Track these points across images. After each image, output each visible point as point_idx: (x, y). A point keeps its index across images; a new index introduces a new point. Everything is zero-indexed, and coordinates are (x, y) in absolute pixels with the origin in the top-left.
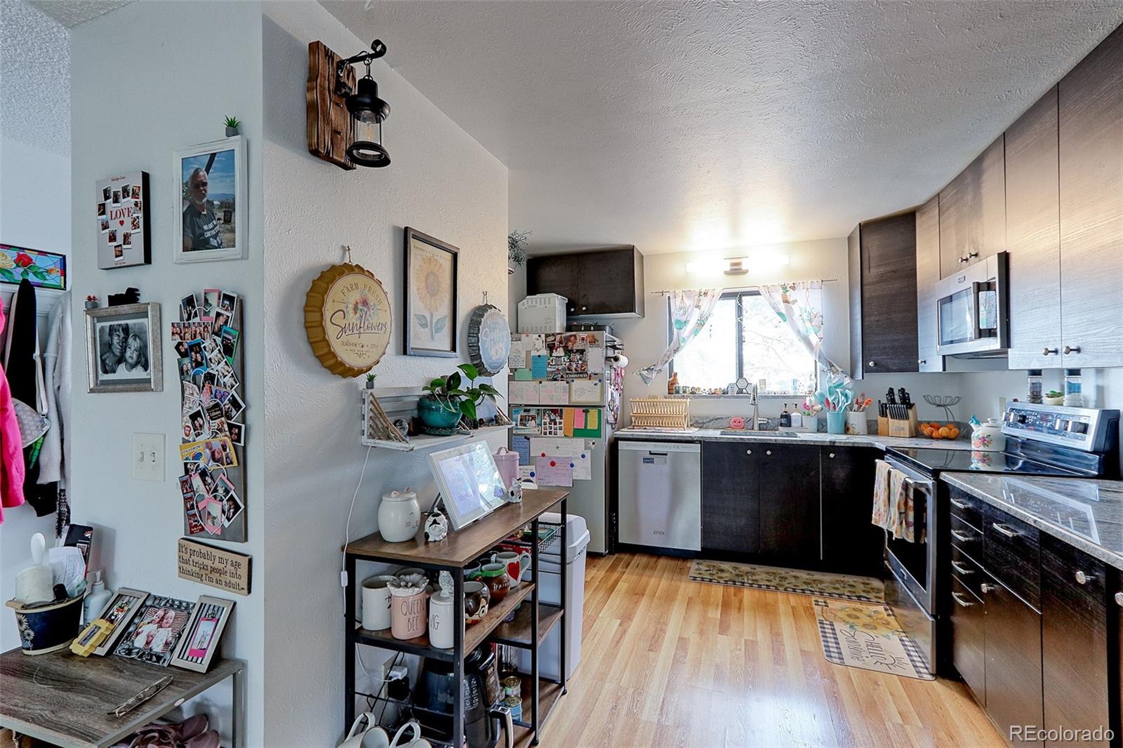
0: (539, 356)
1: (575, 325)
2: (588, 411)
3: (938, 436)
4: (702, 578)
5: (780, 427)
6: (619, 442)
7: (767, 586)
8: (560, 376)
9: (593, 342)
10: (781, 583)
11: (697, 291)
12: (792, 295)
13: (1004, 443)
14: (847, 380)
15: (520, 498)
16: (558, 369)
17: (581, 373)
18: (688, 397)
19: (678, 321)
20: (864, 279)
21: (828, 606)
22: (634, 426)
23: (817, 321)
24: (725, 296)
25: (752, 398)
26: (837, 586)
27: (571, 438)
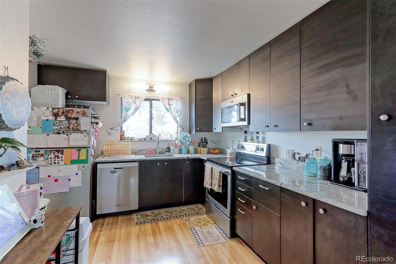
0: (47, 120)
1: (71, 105)
2: (80, 150)
3: (215, 153)
4: (140, 222)
5: (166, 152)
6: (98, 164)
7: (167, 218)
8: (62, 131)
9: (84, 114)
10: (171, 215)
11: (135, 96)
12: (171, 102)
13: (236, 154)
14: (189, 135)
15: (42, 223)
16: (61, 128)
17: (76, 130)
18: (129, 142)
19: (126, 108)
20: (196, 99)
21: (190, 221)
22: (104, 156)
23: (179, 113)
24: (146, 100)
25: (157, 141)
26: (190, 210)
27: (69, 165)
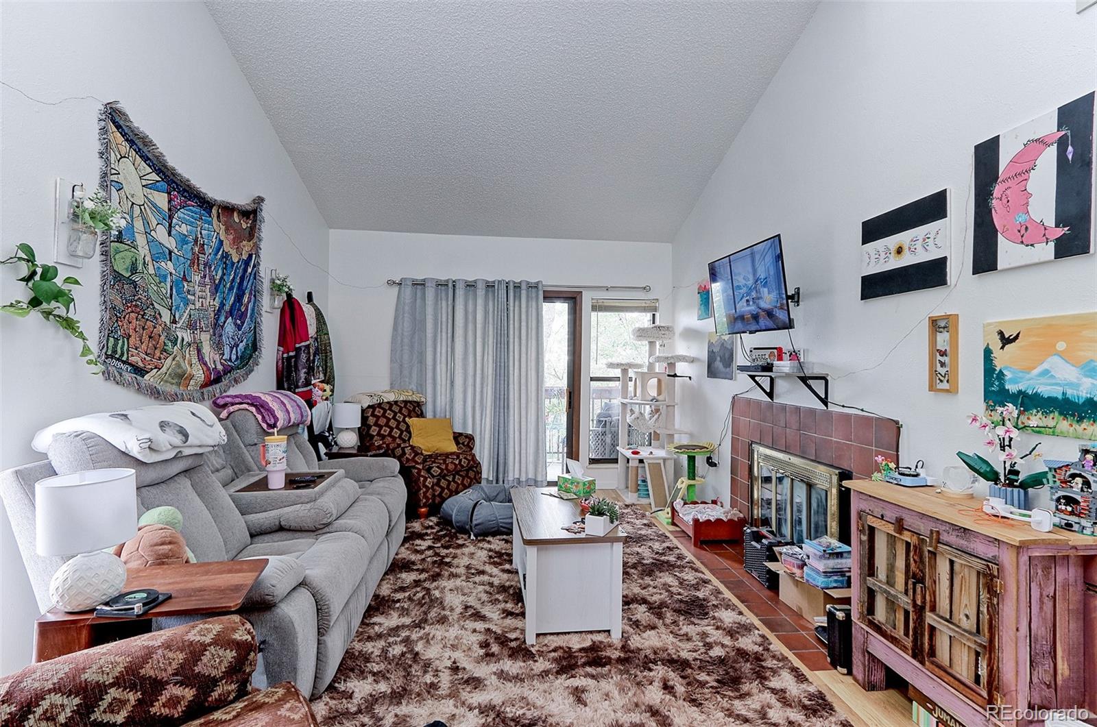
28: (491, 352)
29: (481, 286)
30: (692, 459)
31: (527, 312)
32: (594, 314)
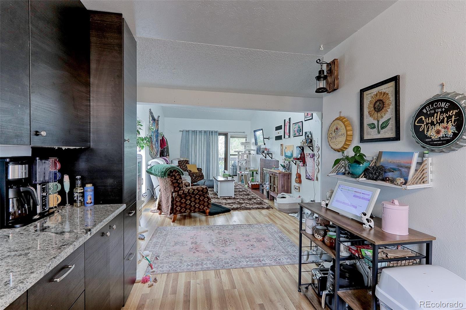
28: (205, 148)
29: (203, 132)
30: (253, 173)
31: (214, 138)
32: (231, 139)
